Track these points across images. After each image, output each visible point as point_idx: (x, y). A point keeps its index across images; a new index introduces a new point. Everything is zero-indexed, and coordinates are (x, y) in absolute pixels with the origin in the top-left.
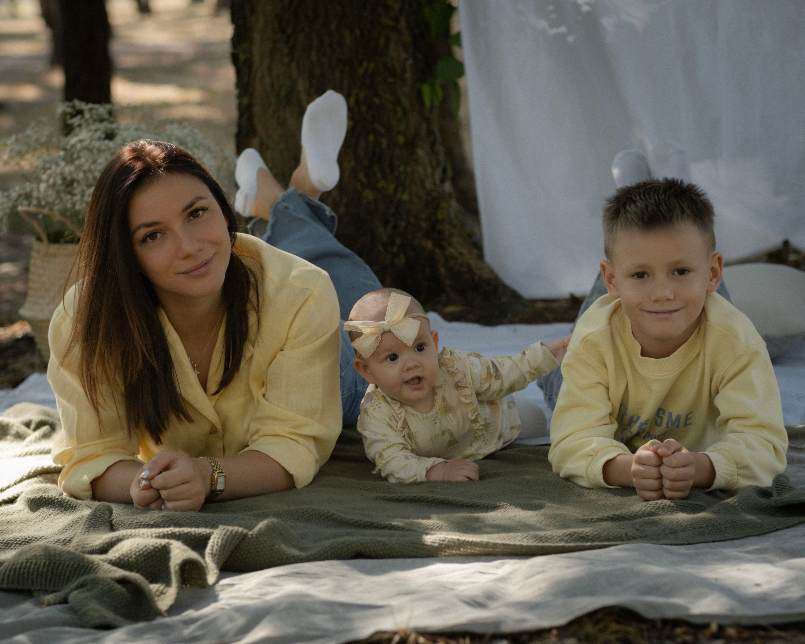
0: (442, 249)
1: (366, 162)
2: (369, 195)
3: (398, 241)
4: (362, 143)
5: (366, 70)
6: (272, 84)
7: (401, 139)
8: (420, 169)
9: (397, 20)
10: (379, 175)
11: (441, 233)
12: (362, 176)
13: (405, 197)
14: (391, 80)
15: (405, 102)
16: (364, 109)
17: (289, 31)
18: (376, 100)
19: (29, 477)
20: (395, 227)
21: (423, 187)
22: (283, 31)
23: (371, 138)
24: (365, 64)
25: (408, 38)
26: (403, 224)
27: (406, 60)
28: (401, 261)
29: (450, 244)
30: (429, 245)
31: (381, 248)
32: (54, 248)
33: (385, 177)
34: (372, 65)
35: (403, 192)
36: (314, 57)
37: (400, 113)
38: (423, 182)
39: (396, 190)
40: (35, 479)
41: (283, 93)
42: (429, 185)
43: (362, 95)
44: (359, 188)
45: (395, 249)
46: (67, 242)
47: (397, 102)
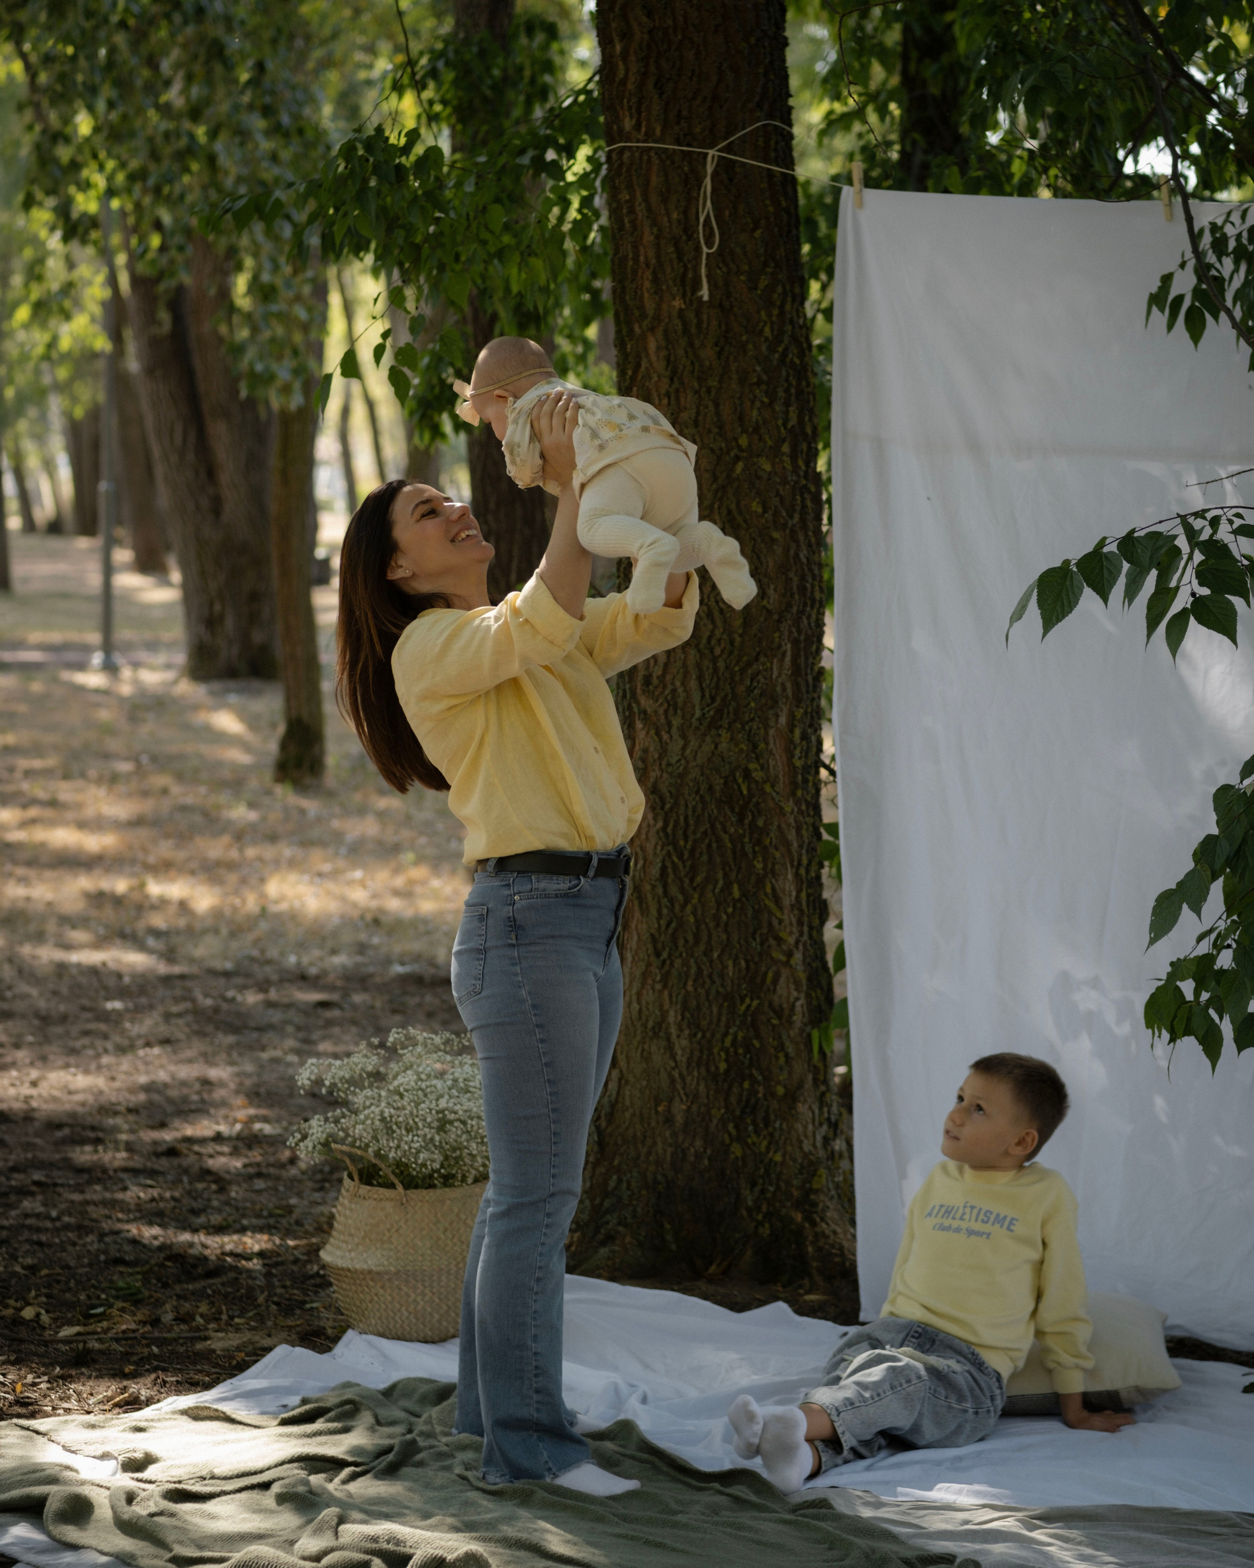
0: (813, 1224)
1: (738, 1113)
2: (737, 1150)
3: (764, 1208)
4: (735, 1090)
5: (749, 1006)
6: (640, 1011)
7: (780, 1090)
8: (799, 1127)
9: (790, 955)
10: (751, 1128)
11: (814, 1204)
12: (731, 1127)
13: (778, 1158)
14: (775, 1022)
15: (791, 1050)
16: (741, 1051)
17: (665, 955)
18: (756, 1043)
19: (292, 1461)
20: (763, 1191)
21: (801, 1148)
22: (658, 954)
23: (746, 1085)
24: (748, 1001)
25: (802, 976)
26: (771, 1189)
27: (797, 999)
28: (765, 1231)
29: (823, 1219)
30: (799, 1217)
31: (745, 1213)
32: (364, 1189)
33: (757, 1132)
34: (755, 1003)
35: (775, 1152)
36: (690, 988)
37: (782, 1060)
38: (801, 1142)
39: (768, 1148)
40: (295, 1465)
41: (650, 1024)
42: (807, 1146)
43: (740, 1035)
44: (727, 1141)
45: (760, 1217)
46: (380, 1185)
47: (781, 1047)
